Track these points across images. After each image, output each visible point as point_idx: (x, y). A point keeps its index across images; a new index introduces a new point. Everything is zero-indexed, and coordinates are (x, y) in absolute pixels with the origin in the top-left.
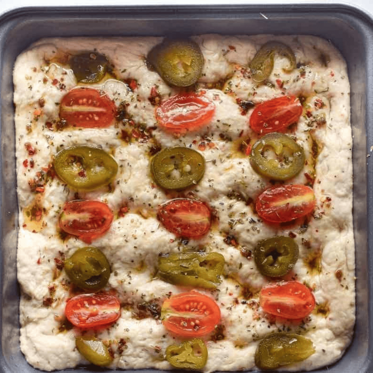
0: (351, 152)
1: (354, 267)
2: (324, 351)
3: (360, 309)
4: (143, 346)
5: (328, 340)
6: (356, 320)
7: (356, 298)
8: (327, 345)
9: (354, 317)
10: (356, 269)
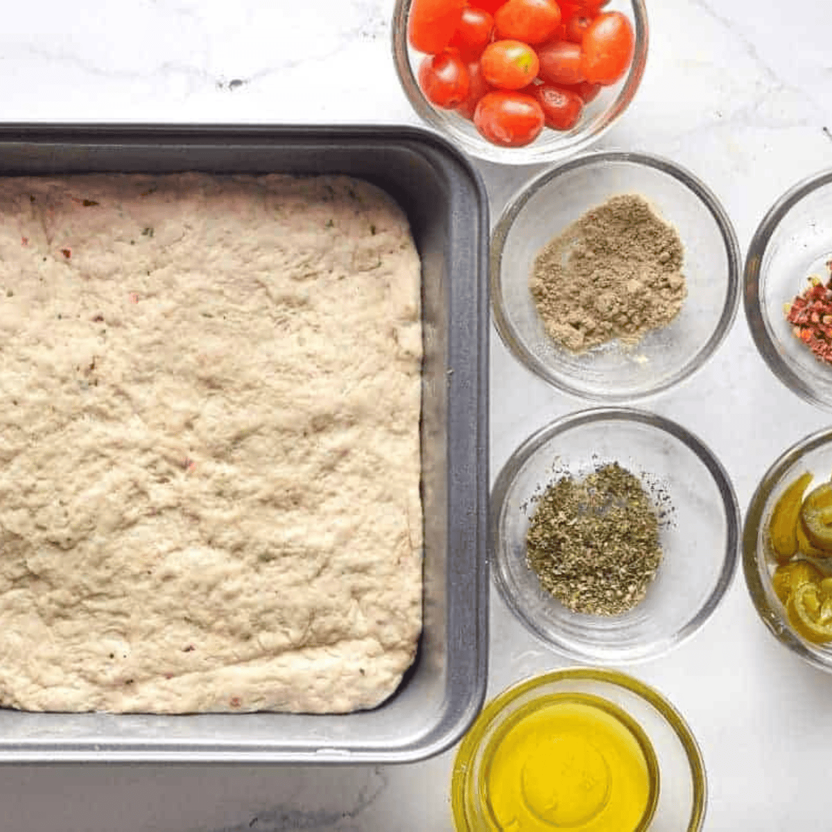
0: (419, 365)
1: (420, 542)
2: (362, 671)
3: (429, 609)
4: (80, 670)
5: (371, 656)
6: (423, 628)
7: (424, 592)
8: (369, 662)
9: (419, 623)
10: (424, 546)
